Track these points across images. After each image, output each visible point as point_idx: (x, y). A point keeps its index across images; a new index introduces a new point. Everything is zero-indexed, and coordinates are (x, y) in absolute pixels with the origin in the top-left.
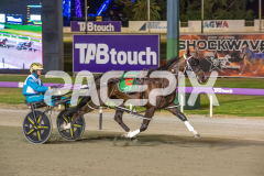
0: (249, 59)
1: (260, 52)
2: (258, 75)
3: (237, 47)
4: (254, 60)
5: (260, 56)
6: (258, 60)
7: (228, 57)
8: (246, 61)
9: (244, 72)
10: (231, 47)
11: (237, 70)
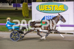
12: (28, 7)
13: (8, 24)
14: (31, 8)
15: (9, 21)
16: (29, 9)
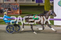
0: (13, 10)
1: (16, 8)
2: (15, 14)
3: (10, 7)
4: (14, 10)
5: (16, 9)
6: (15, 10)
7: (7, 9)
8: (12, 10)
9: (12, 13)
10: (8, 7)
11: (10, 13)
12: (50, 3)
13: (5, 18)
14: (53, 3)
15: (6, 15)
16: (51, 4)
